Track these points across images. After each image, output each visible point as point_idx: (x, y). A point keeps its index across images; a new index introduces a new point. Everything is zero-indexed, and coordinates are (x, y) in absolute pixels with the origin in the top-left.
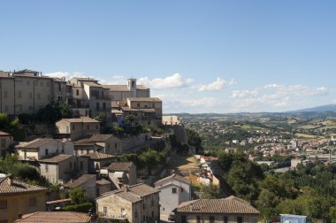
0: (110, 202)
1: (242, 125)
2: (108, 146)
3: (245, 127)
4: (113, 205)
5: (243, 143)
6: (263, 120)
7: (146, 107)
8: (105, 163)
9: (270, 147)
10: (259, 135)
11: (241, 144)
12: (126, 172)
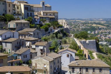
0: (38, 61)
1: (92, 24)
2: (34, 34)
3: (94, 25)
4: (40, 63)
5: (93, 33)
6: (102, 22)
7: (50, 15)
8: (34, 42)
9: (106, 35)
10: (100, 29)
11: (92, 33)
12: (44, 47)
